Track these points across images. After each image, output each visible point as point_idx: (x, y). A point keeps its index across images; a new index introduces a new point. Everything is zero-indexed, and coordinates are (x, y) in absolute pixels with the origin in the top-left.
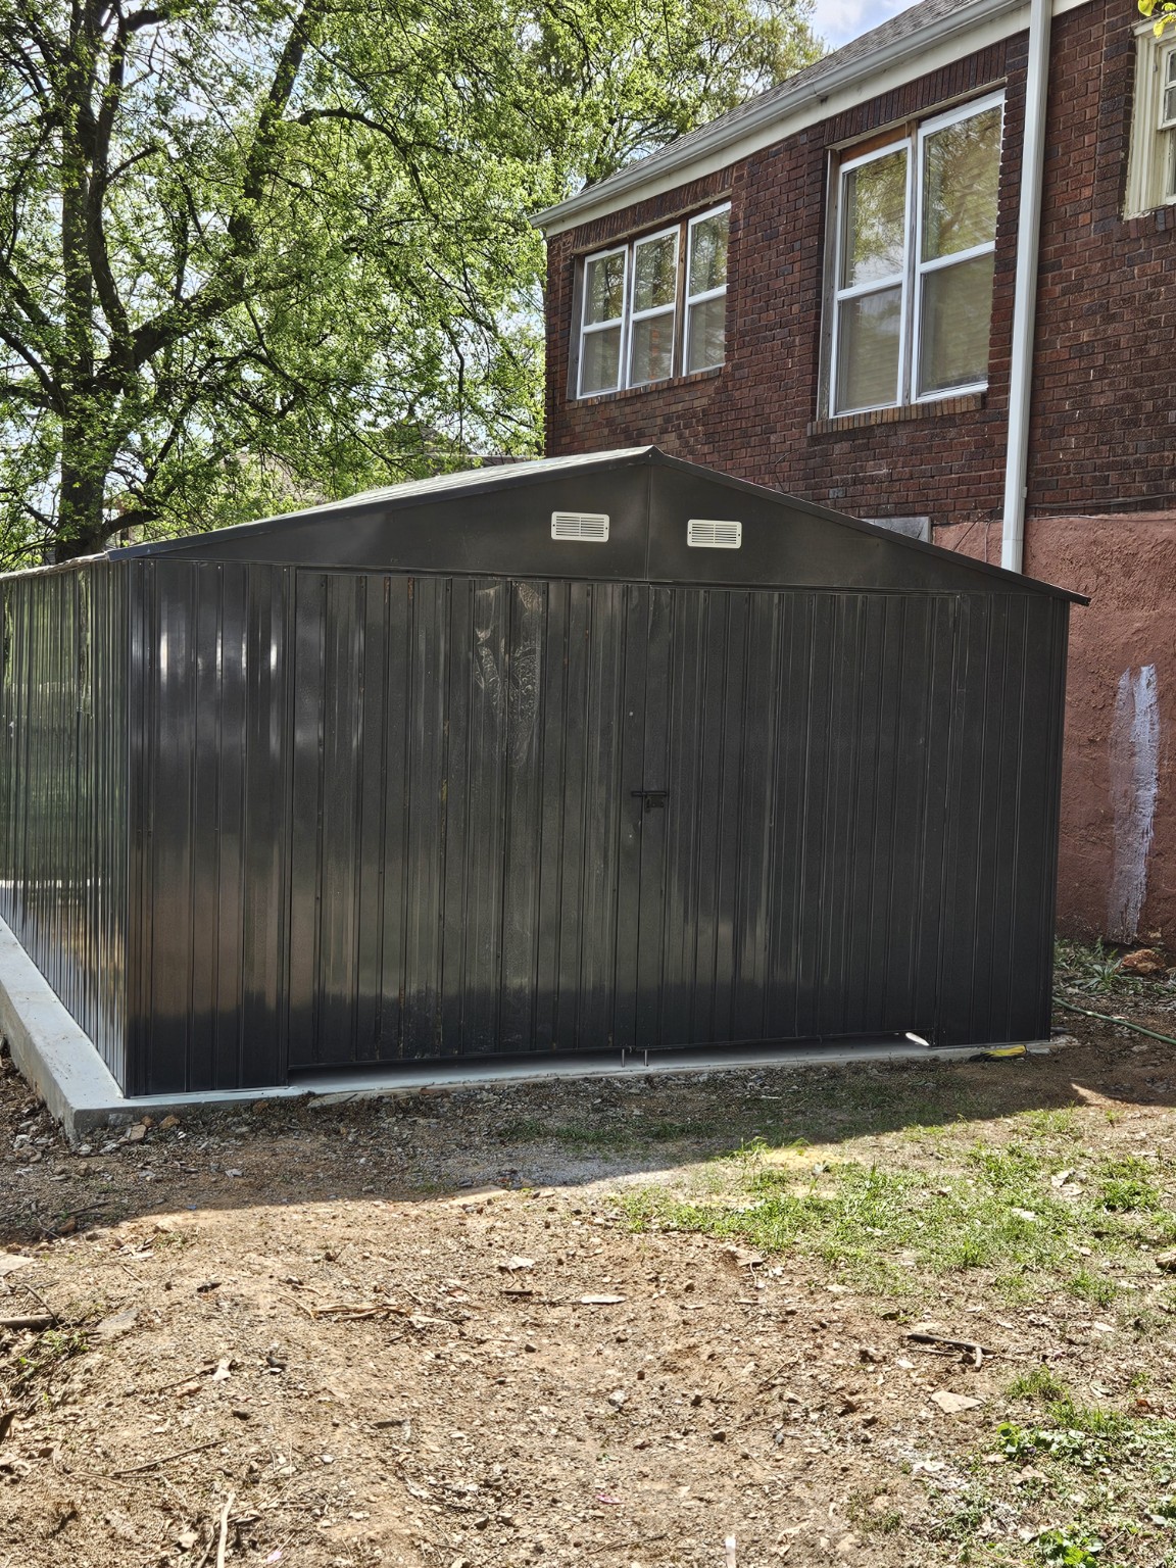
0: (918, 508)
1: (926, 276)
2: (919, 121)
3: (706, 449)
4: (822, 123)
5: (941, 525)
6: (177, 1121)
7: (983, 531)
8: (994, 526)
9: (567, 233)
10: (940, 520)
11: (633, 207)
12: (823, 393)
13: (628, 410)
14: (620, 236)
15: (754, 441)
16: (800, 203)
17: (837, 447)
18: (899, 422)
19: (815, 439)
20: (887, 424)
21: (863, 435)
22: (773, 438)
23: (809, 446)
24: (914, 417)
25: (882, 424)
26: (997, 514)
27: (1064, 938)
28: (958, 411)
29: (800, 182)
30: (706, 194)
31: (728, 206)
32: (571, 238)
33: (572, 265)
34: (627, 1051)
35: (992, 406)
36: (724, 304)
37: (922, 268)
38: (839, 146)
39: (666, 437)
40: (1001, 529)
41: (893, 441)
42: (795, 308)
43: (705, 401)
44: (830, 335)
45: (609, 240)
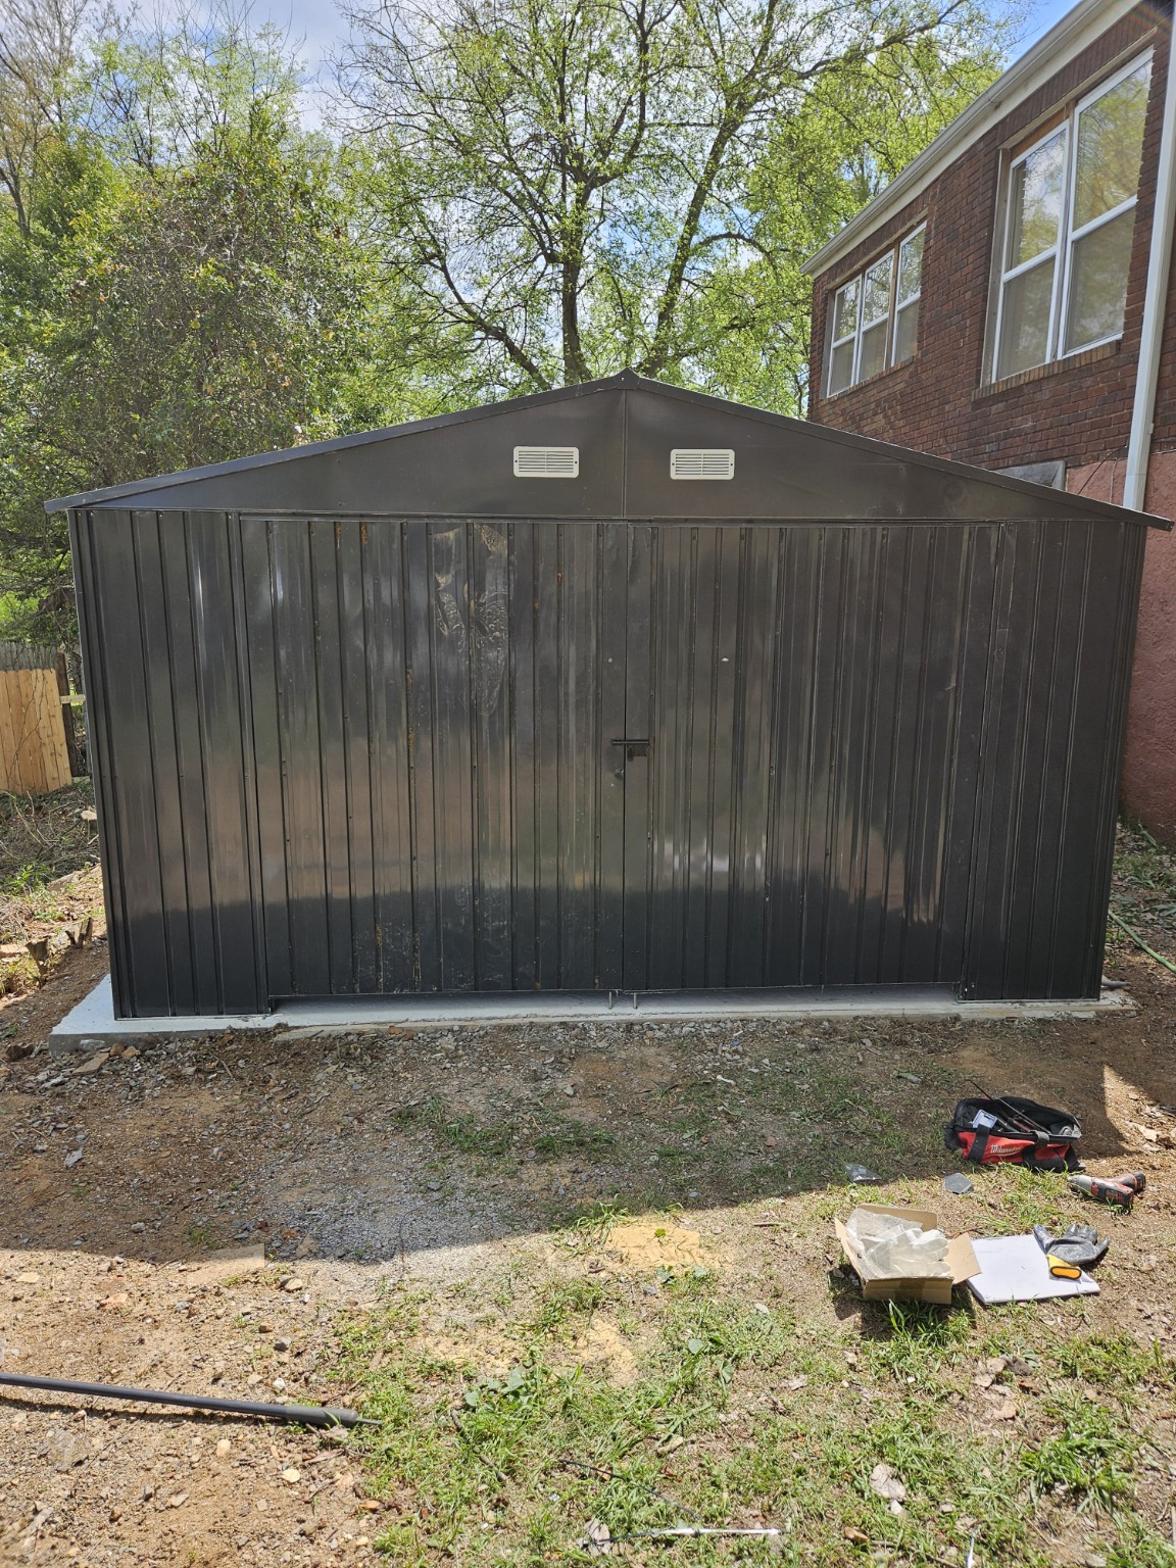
0: (1055, 453)
1: (1076, 243)
2: (1076, 100)
3: (901, 423)
4: (995, 127)
5: (1074, 467)
6: (138, 1052)
7: (1110, 469)
8: (1121, 463)
9: (824, 274)
10: (1073, 463)
11: (864, 242)
12: (987, 364)
13: (854, 400)
14: (856, 267)
15: (934, 412)
16: (976, 203)
17: (994, 408)
18: (1043, 378)
19: (977, 404)
20: (1033, 381)
21: (1012, 394)
22: (947, 407)
23: (973, 410)
24: (1056, 372)
25: (1030, 383)
26: (1122, 452)
27: (1163, 844)
28: (1094, 360)
29: (976, 185)
30: (911, 217)
31: (924, 225)
32: (826, 278)
33: (826, 298)
34: (614, 994)
35: (1126, 351)
36: (917, 306)
37: (1073, 236)
38: (1008, 145)
39: (877, 418)
40: (1125, 466)
41: (1038, 396)
42: (968, 295)
43: (902, 385)
44: (995, 314)
45: (849, 273)
